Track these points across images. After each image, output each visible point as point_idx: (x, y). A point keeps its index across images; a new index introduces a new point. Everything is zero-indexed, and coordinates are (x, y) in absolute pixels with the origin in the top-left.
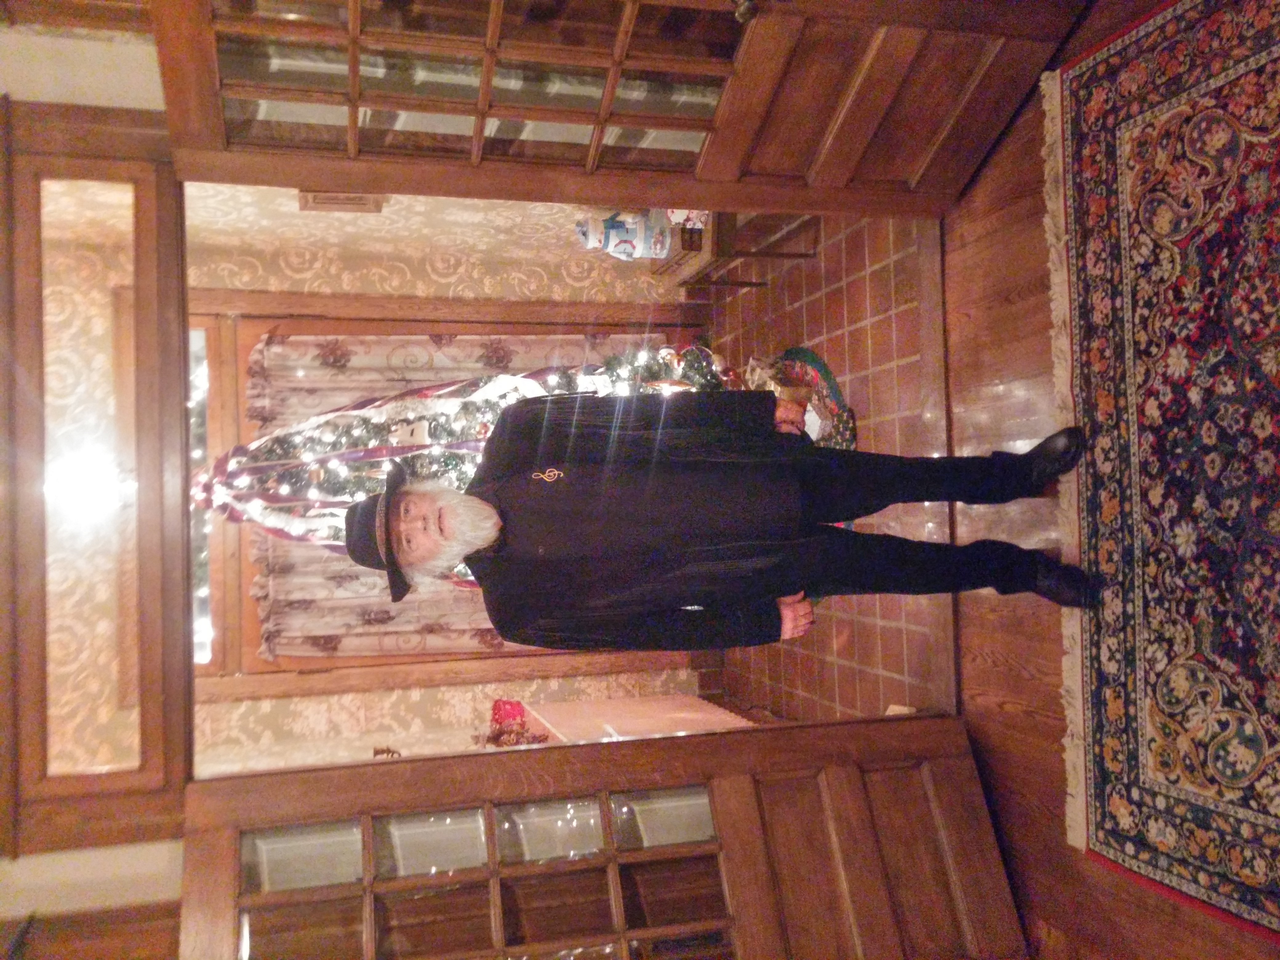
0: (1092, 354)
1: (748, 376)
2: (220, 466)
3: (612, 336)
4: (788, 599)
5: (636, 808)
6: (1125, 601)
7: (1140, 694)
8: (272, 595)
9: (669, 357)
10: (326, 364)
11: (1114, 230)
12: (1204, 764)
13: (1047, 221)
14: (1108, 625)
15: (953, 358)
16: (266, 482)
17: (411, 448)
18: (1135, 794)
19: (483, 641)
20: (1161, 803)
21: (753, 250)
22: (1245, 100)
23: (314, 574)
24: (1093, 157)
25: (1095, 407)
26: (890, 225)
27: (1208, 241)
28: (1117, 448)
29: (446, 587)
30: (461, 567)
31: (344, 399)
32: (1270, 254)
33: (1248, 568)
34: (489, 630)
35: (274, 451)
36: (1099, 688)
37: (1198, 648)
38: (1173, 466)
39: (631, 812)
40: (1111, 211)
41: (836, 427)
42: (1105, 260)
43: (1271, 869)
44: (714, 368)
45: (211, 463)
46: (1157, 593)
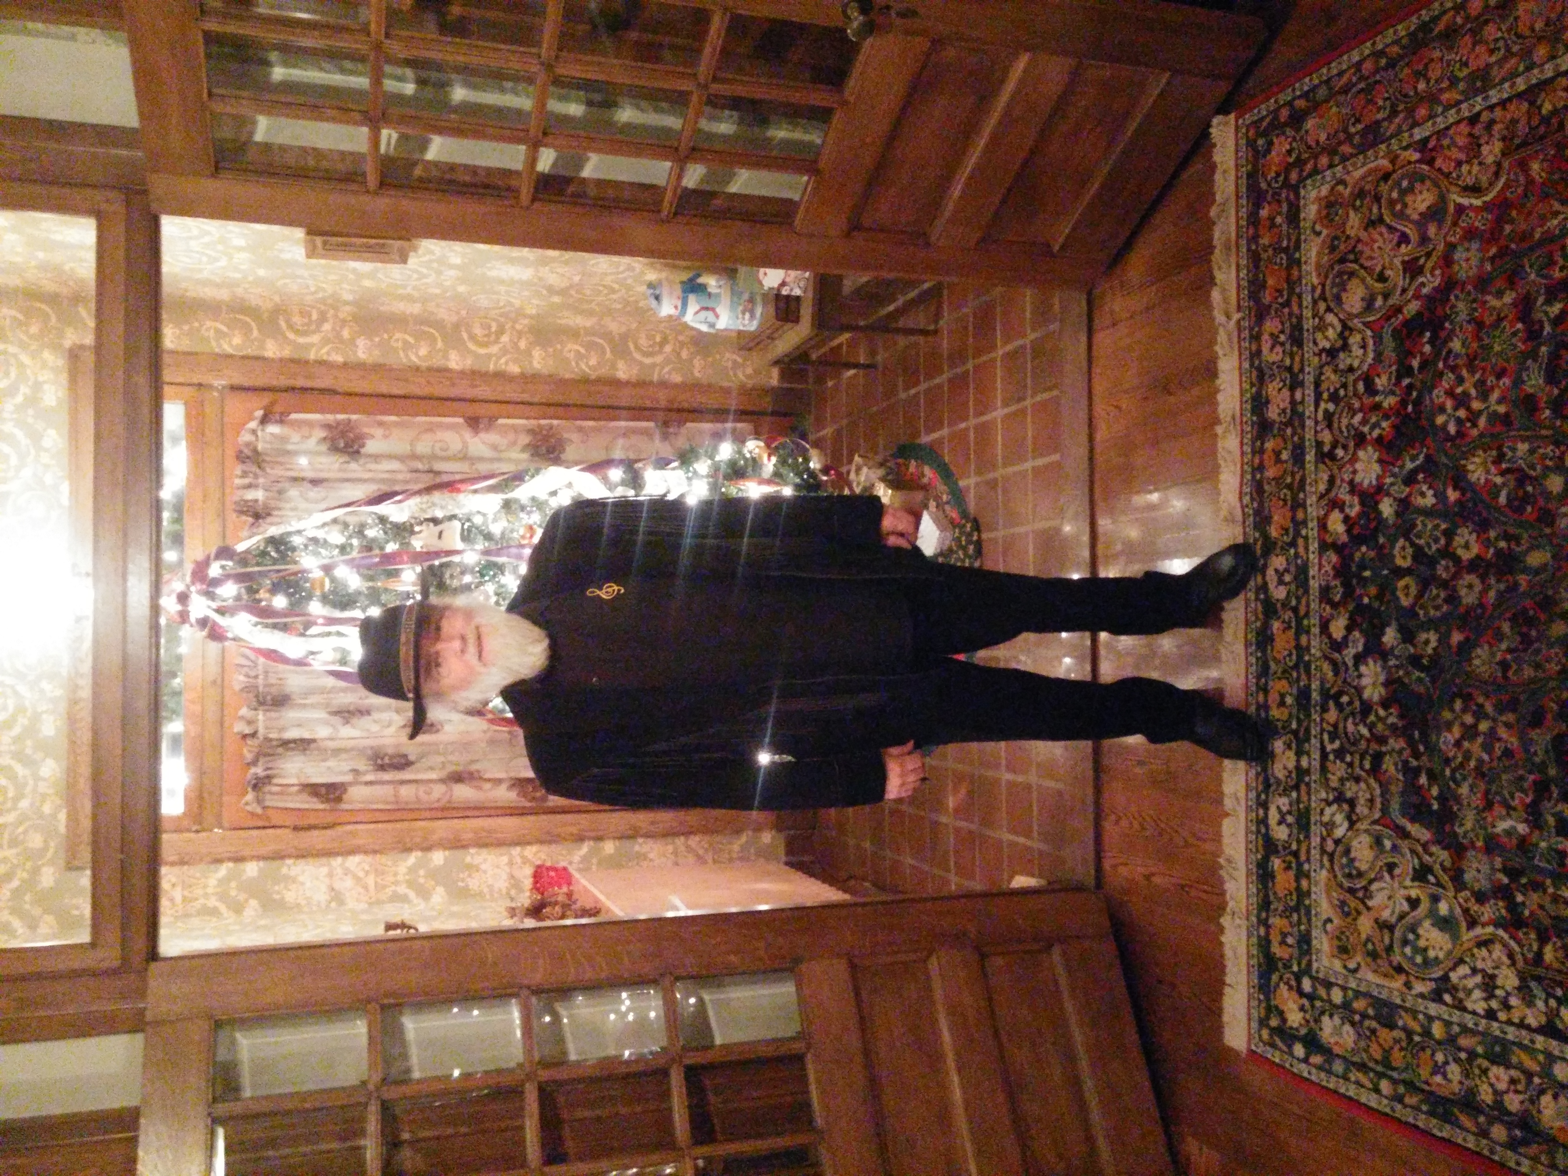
0: (1265, 457)
1: (852, 476)
2: (200, 572)
3: (689, 425)
4: (894, 751)
5: (707, 997)
6: (1299, 754)
7: (1315, 865)
8: (261, 732)
9: (757, 451)
10: (334, 449)
11: (1295, 309)
12: (1389, 949)
13: (1216, 295)
14: (1278, 782)
15: (1099, 459)
16: (257, 591)
17: (437, 554)
18: (1307, 985)
19: (523, 794)
20: (1337, 996)
21: (862, 323)
22: (1456, 154)
23: (313, 706)
24: (1272, 219)
25: (1268, 520)
26: (1028, 297)
27: (1406, 323)
28: (1293, 569)
29: (477, 725)
30: (498, 702)
31: (358, 492)
32: (1480, 339)
33: (1447, 715)
34: (529, 780)
35: (268, 554)
36: (1266, 859)
37: (1385, 810)
38: (1358, 591)
39: (701, 1001)
40: (1292, 283)
41: (958, 540)
42: (1282, 344)
43: (1467, 1076)
44: (812, 465)
45: (189, 567)
46: (1337, 744)
